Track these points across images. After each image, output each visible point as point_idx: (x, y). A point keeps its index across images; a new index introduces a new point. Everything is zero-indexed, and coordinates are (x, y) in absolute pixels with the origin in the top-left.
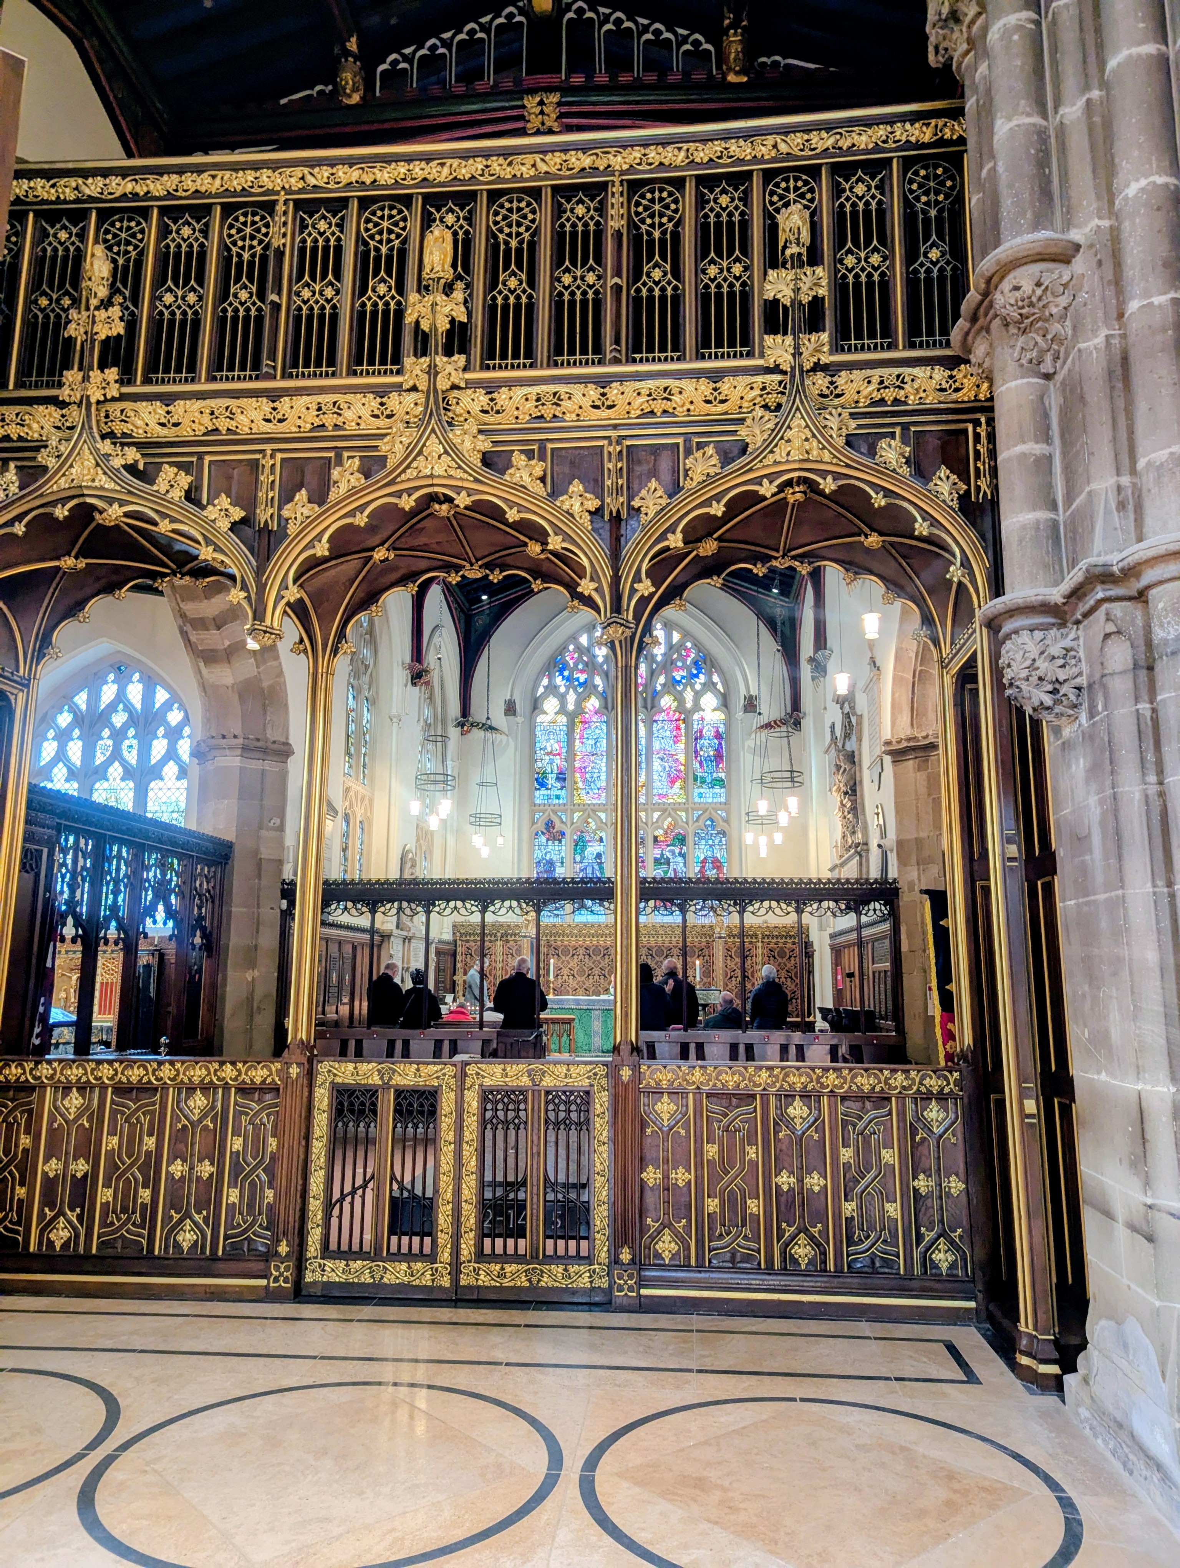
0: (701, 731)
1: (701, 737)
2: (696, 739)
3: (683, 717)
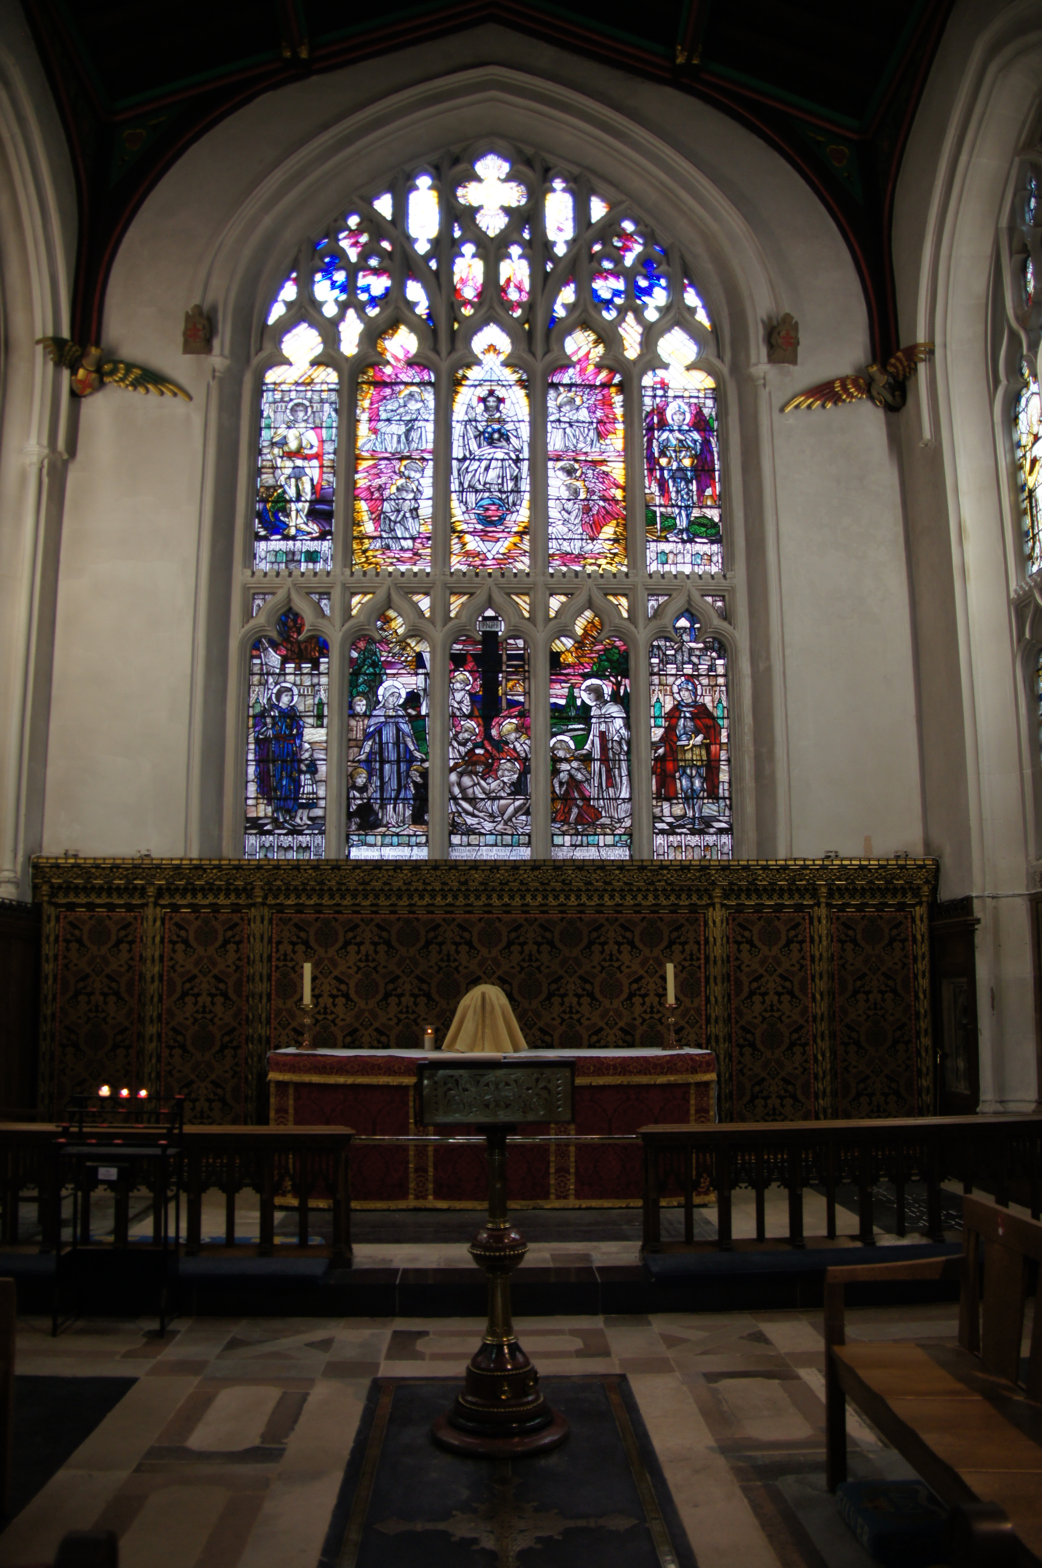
0: (661, 412)
1: (663, 425)
2: (650, 429)
3: (617, 379)
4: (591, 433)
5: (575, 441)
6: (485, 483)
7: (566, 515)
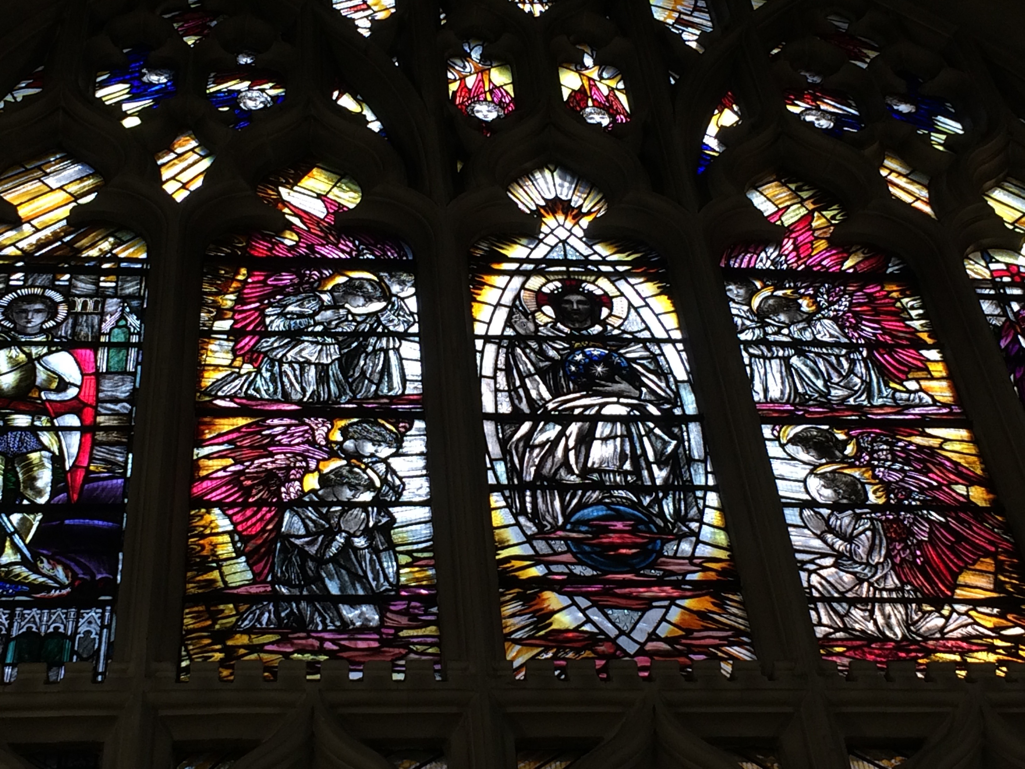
4: (860, 368)
5: (820, 383)
6: (585, 471)
7: (839, 545)
